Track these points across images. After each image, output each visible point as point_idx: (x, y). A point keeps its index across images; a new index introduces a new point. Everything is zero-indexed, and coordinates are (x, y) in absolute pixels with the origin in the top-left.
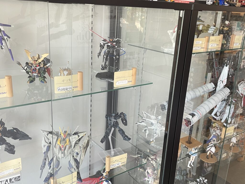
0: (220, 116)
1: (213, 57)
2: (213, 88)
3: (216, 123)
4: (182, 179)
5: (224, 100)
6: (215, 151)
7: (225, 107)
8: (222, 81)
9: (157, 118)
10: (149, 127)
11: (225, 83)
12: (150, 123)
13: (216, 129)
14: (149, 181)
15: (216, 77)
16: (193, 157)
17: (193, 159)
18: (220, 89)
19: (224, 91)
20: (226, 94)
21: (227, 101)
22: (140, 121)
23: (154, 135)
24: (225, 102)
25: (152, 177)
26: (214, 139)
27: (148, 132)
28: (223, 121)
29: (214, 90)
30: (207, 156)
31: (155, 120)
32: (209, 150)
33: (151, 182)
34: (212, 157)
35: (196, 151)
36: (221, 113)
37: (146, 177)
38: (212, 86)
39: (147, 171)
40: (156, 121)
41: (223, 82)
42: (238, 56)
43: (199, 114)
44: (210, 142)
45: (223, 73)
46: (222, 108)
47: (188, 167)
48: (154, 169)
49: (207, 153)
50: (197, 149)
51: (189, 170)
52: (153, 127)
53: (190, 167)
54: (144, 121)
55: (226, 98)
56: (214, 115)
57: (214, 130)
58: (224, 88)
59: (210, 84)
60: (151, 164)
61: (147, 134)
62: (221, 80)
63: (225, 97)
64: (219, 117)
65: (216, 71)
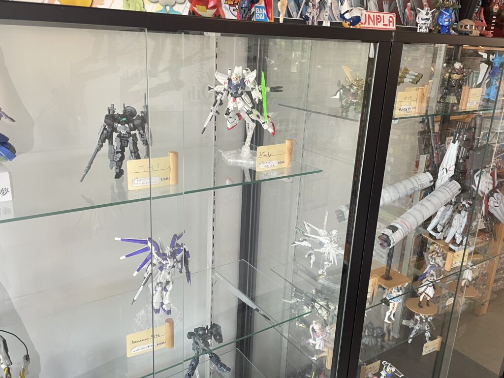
0: (442, 231)
1: (429, 127)
2: (431, 182)
3: (436, 245)
4: (373, 344)
5: (450, 203)
6: (434, 295)
7: (452, 216)
8: (446, 169)
9: (330, 233)
10: (316, 250)
11: (451, 173)
12: (318, 242)
13: (435, 254)
14: (315, 344)
15: (435, 163)
16: (394, 304)
17: (393, 308)
18: (443, 183)
19: (450, 187)
20: (453, 191)
21: (455, 205)
22: (300, 239)
23: (325, 263)
24: (452, 206)
25: (321, 337)
26: (432, 272)
27: (315, 258)
28: (448, 240)
29: (432, 186)
30: (420, 303)
31: (327, 236)
32: (424, 292)
33: (320, 345)
34: (428, 305)
35: (400, 293)
36: (444, 227)
37: (310, 337)
38: (427, 178)
39: (313, 328)
40: (328, 238)
41: (448, 171)
42: (476, 124)
43: (405, 227)
44: (424, 279)
45: (448, 155)
46: (447, 217)
47: (386, 323)
48: (325, 324)
49: (420, 297)
50: (401, 289)
51: (387, 327)
52: (322, 250)
53: (389, 322)
54: (306, 238)
55: (453, 200)
56: (432, 230)
57: (431, 257)
58: (450, 181)
59: (424, 174)
60: (319, 315)
61: (312, 262)
62: (444, 167)
63: (451, 197)
64: (441, 233)
65: (435, 152)
